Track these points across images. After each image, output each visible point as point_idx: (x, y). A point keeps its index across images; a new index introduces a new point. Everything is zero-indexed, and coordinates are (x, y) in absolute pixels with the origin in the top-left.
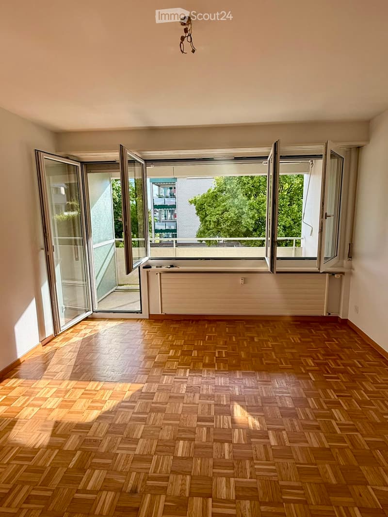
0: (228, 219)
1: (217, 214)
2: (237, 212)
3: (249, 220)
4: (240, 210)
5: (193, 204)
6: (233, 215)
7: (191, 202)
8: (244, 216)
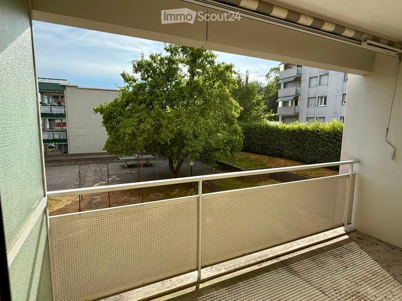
0: (144, 131)
1: (132, 126)
2: (153, 123)
3: (169, 134)
4: (158, 122)
5: (99, 113)
6: (149, 126)
7: (96, 111)
8: (164, 129)
